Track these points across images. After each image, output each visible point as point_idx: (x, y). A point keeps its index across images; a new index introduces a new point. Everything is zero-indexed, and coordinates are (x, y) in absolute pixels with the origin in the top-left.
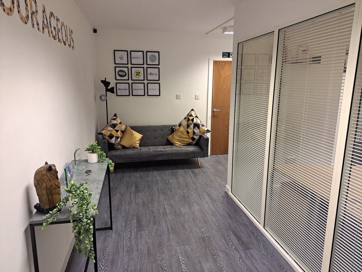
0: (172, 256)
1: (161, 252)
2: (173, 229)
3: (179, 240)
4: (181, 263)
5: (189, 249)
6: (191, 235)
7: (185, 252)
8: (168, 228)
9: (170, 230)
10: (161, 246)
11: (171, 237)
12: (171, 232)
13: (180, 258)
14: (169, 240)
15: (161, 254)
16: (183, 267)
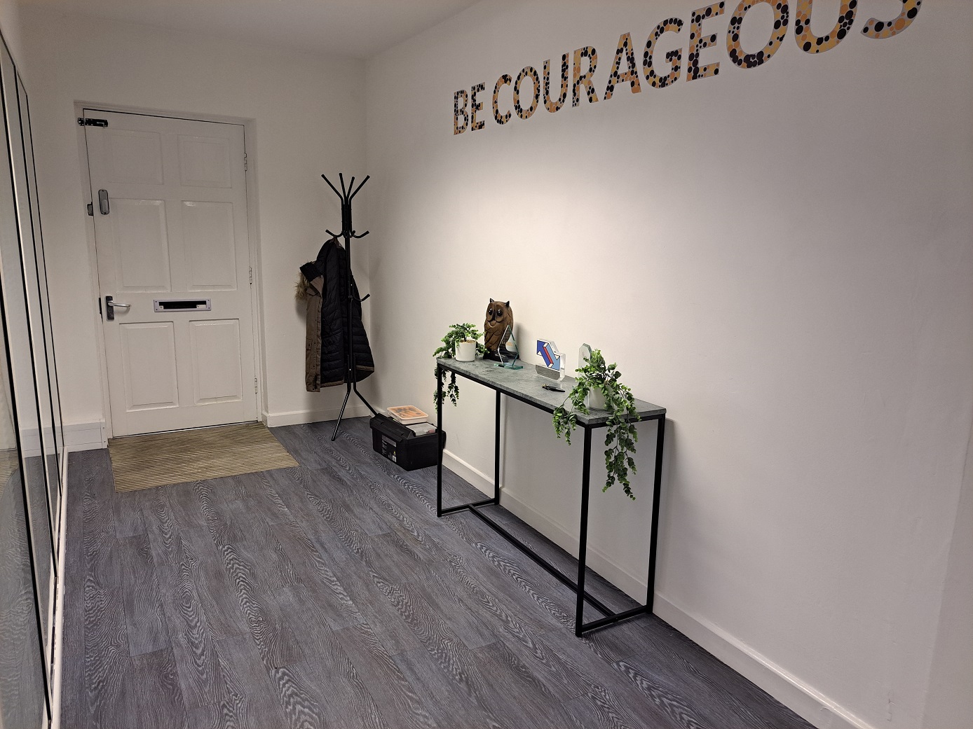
0: (371, 603)
1: (402, 605)
2: (394, 673)
3: (362, 641)
4: (346, 594)
5: (332, 624)
6: (329, 663)
7: (340, 616)
8: (412, 670)
9: (403, 667)
10: (407, 617)
11: (390, 644)
12: (398, 661)
13: (351, 602)
14: (394, 636)
15: (398, 603)
16: (339, 588)
